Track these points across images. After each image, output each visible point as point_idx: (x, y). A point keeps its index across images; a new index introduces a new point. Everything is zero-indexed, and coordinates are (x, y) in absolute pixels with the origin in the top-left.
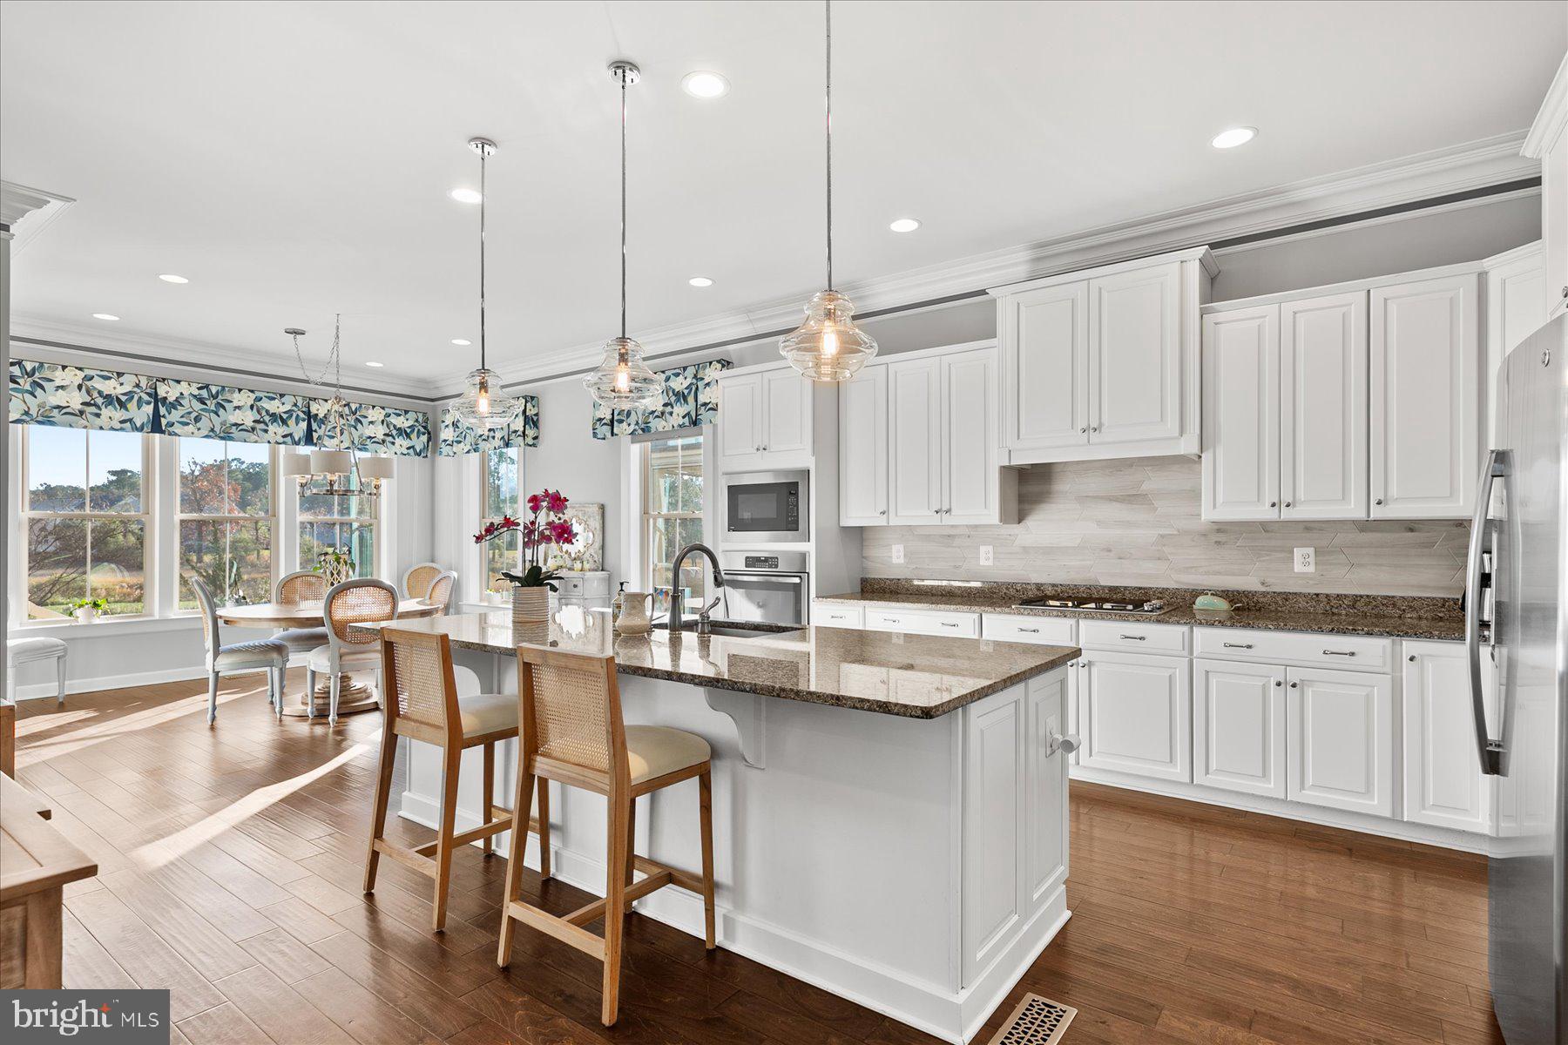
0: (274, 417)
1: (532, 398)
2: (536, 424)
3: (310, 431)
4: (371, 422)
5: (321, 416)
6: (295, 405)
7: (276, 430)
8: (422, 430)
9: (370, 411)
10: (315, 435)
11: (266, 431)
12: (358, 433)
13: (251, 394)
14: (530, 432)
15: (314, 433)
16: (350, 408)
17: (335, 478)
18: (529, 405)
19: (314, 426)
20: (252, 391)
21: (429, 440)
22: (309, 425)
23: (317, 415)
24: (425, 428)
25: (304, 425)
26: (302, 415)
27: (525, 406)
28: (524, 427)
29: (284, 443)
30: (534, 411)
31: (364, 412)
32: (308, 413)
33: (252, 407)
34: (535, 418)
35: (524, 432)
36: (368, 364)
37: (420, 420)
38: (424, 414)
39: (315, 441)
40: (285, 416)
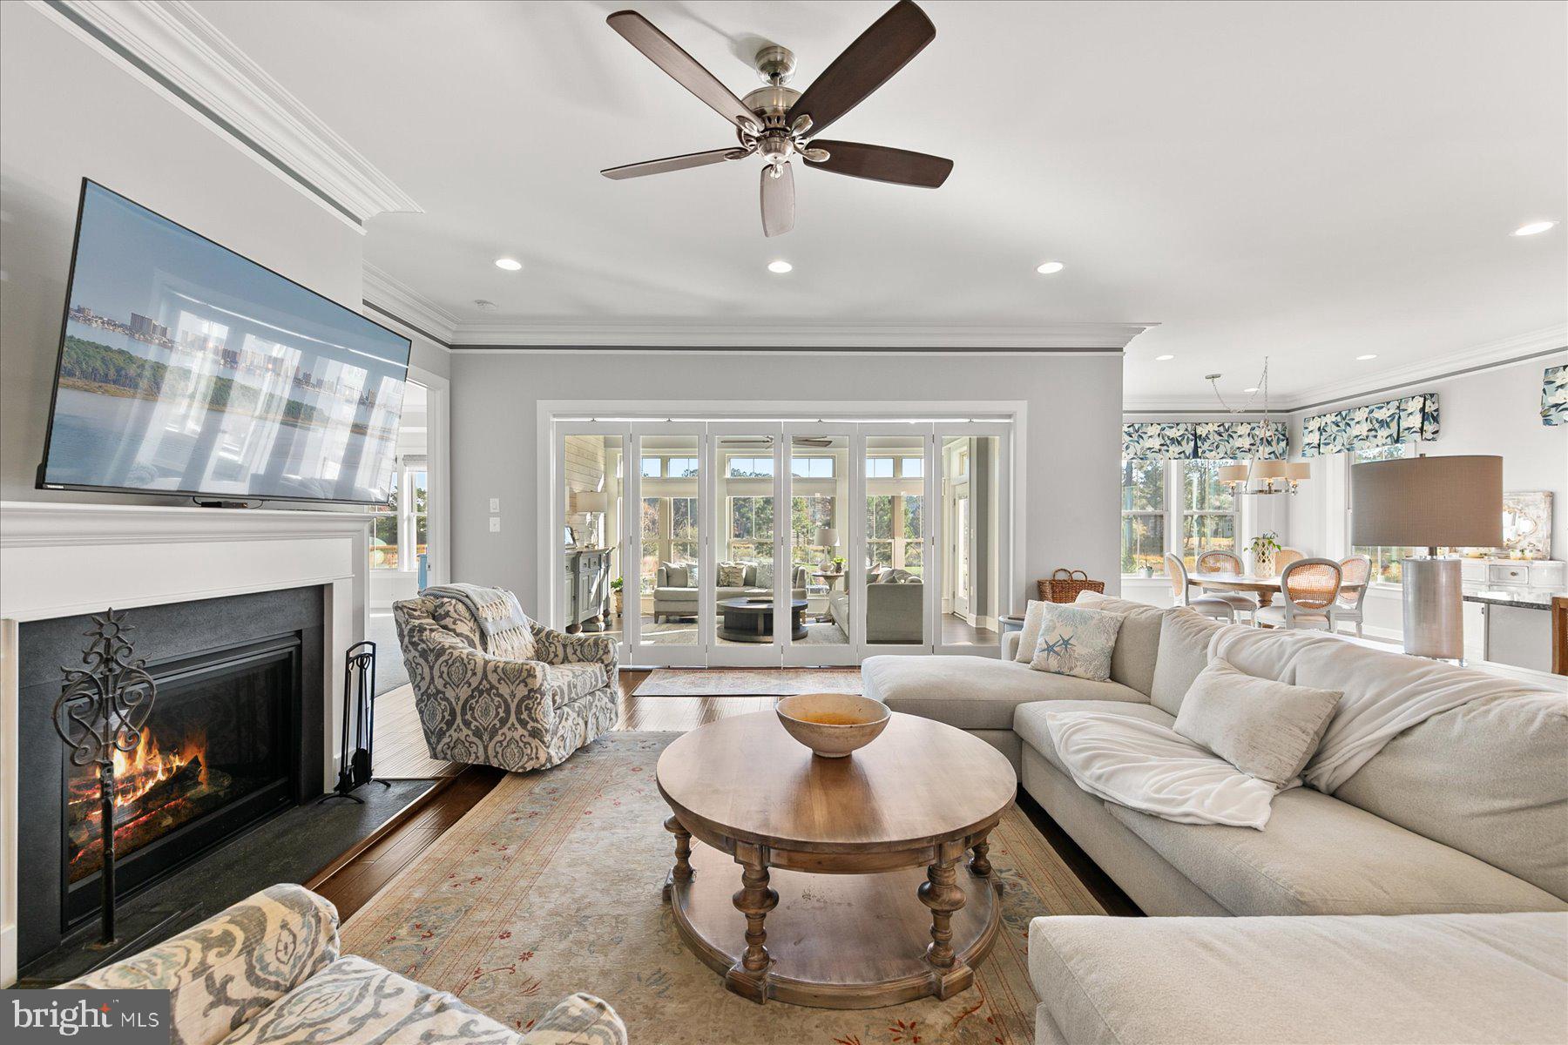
0: (1173, 440)
1: (1432, 395)
2: (1436, 419)
3: (1196, 447)
4: (1240, 436)
5: (1204, 436)
6: (1187, 430)
7: (1174, 449)
8: (1281, 437)
9: (1240, 427)
10: (1200, 451)
11: (1168, 451)
12: (1230, 446)
13: (1158, 426)
14: (1429, 427)
15: (1199, 450)
16: (1224, 427)
17: (1272, 481)
18: (1428, 403)
19: (1199, 443)
20: (1159, 424)
21: (1287, 444)
22: (1196, 443)
23: (1201, 435)
24: (1284, 435)
25: (1192, 444)
26: (1191, 437)
27: (1424, 404)
28: (1423, 423)
29: (1180, 458)
30: (1433, 408)
31: (1234, 429)
32: (1195, 435)
33: (1159, 435)
34: (1435, 414)
35: (1422, 429)
36: (1246, 391)
37: (1280, 429)
38: (1283, 424)
39: (1200, 455)
40: (1179, 439)
